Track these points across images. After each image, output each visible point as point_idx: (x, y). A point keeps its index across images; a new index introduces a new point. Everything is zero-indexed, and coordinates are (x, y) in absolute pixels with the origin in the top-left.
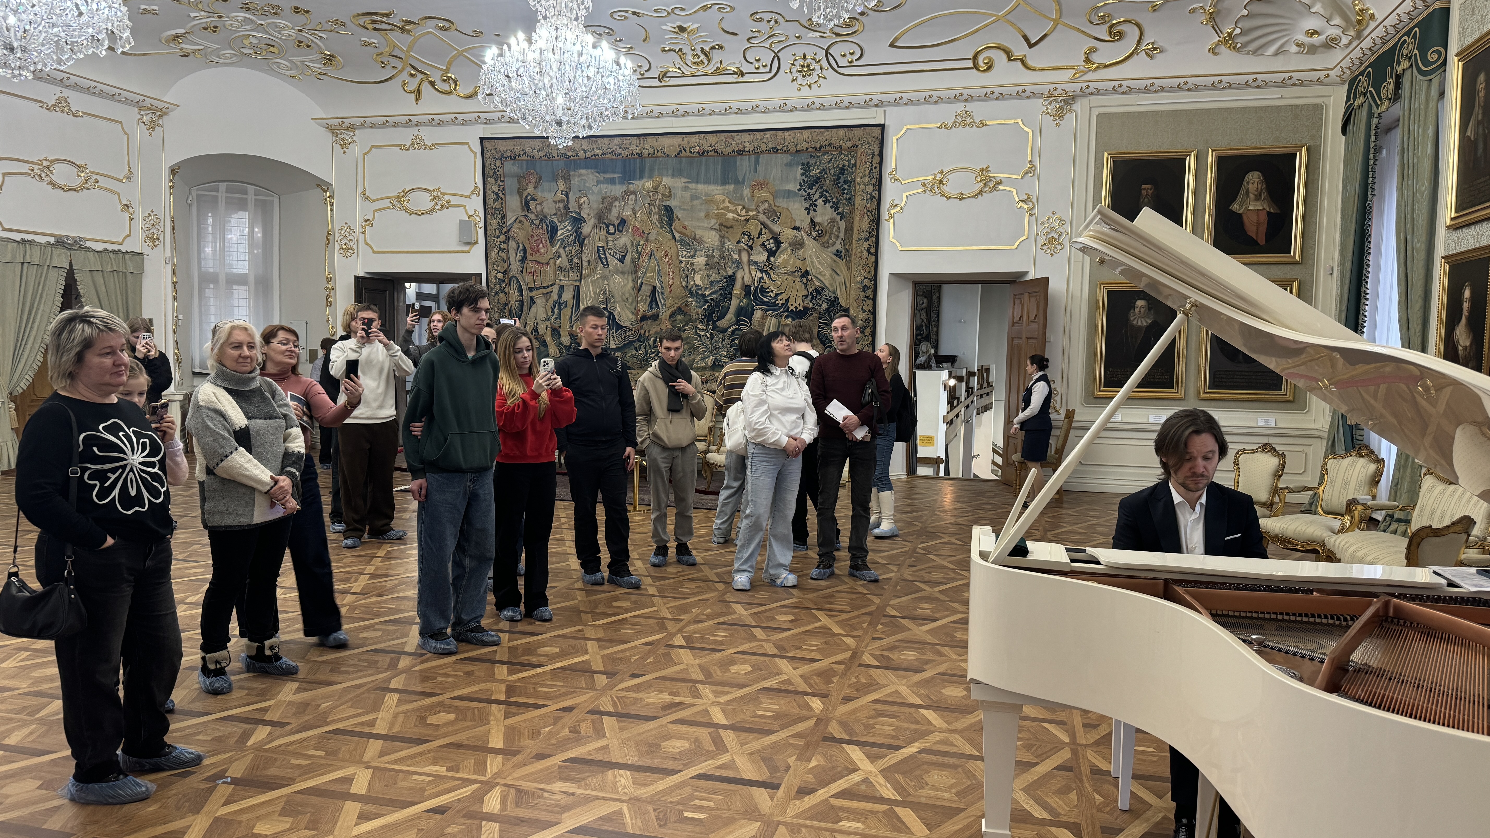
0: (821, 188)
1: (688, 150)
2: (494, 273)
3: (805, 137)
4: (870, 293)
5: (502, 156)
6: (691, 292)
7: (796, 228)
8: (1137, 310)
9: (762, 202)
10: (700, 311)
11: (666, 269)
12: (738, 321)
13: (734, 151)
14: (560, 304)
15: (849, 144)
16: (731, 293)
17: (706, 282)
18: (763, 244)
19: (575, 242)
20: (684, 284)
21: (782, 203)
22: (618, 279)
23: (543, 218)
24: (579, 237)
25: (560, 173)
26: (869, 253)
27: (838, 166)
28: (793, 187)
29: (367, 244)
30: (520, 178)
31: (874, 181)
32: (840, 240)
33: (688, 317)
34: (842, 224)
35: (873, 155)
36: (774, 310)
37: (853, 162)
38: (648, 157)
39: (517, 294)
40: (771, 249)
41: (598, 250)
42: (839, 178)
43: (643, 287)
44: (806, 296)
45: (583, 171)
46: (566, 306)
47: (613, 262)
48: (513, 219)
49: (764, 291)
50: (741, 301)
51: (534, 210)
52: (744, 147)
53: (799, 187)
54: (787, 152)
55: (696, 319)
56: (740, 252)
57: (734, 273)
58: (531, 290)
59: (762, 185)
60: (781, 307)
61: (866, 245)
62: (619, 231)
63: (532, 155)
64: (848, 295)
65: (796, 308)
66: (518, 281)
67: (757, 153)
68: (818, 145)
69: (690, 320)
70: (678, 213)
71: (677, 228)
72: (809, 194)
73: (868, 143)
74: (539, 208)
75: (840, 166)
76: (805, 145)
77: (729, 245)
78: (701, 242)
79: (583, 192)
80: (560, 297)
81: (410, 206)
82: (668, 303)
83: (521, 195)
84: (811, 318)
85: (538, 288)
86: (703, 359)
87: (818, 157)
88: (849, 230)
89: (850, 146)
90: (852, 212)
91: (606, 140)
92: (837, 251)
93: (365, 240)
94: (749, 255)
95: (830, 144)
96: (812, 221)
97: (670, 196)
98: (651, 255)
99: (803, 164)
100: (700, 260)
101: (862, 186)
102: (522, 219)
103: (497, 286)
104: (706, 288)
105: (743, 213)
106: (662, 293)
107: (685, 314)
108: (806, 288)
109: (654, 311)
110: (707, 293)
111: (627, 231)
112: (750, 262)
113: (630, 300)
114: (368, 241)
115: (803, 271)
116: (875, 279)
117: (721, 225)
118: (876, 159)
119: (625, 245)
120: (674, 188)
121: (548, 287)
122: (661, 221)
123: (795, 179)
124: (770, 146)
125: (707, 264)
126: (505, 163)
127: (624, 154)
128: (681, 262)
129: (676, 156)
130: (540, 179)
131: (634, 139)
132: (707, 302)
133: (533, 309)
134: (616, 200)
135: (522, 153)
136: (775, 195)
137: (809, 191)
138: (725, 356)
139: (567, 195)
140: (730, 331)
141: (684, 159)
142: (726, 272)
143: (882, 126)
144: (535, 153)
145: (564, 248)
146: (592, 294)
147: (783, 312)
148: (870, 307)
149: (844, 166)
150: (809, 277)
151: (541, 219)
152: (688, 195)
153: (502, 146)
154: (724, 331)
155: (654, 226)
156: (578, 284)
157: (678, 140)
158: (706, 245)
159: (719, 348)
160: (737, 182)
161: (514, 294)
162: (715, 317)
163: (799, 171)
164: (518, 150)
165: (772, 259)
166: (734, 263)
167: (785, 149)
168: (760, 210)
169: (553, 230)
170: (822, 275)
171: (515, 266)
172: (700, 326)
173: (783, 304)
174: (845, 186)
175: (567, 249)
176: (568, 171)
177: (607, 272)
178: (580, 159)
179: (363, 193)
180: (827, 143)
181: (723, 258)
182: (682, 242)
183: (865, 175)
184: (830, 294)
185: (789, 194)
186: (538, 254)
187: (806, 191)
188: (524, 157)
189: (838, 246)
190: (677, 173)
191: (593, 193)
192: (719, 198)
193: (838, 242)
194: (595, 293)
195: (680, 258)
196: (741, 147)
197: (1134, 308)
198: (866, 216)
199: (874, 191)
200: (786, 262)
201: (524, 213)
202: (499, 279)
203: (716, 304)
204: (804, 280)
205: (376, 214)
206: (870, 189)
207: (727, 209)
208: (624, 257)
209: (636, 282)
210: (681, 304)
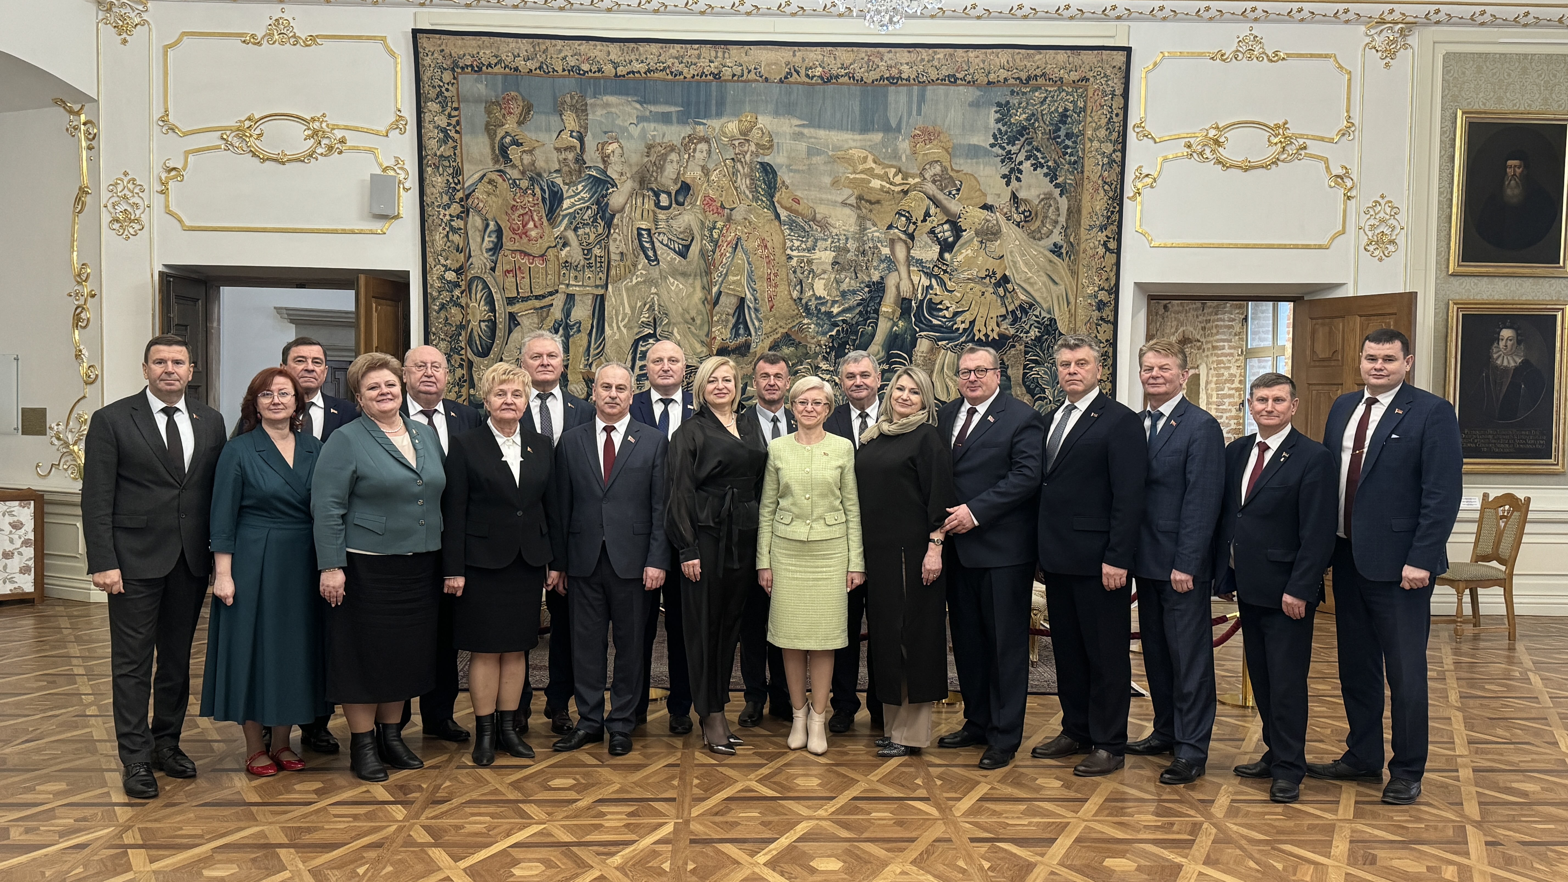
0: (1030, 144)
1: (803, 72)
2: (437, 271)
3: (1003, 60)
4: (1107, 313)
5: (455, 64)
7: (986, 207)
8: (1502, 344)
9: (931, 163)
10: (823, 340)
11: (763, 270)
12: (890, 356)
13: (882, 78)
14: (567, 327)
15: (1075, 76)
17: (834, 293)
18: (932, 232)
19: (595, 221)
20: (795, 294)
21: (964, 165)
22: (675, 285)
23: (535, 178)
24: (604, 212)
25: (568, 99)
26: (1107, 249)
27: (1056, 110)
28: (983, 140)
29: (170, 213)
30: (490, 105)
31: (1115, 135)
32: (1059, 227)
33: (801, 350)
34: (1063, 203)
35: (1113, 95)
37: (1081, 104)
38: (732, 81)
39: (484, 308)
40: (946, 240)
41: (640, 235)
42: (1059, 129)
43: (723, 299)
44: (1004, 317)
45: (612, 99)
46: (579, 331)
47: (667, 256)
48: (477, 176)
49: (933, 307)
50: (895, 324)
51: (517, 162)
52: (900, 72)
53: (992, 141)
54: (973, 83)
55: (816, 354)
56: (892, 243)
57: (882, 278)
58: (511, 301)
59: (929, 135)
61: (1102, 237)
62: (678, 203)
63: (513, 65)
64: (1073, 316)
66: (486, 286)
67: (922, 83)
68: (1024, 76)
69: (806, 355)
70: (784, 176)
71: (784, 202)
72: (1009, 152)
73: (1106, 76)
74: (527, 159)
75: (1060, 110)
76: (1003, 74)
77: (875, 232)
78: (824, 226)
79: (611, 134)
80: (568, 315)
81: (265, 146)
83: (491, 135)
85: (525, 299)
87: (1024, 93)
88: (1074, 212)
89: (1076, 78)
90: (1079, 184)
91: (654, 48)
92: (1055, 245)
93: (167, 206)
94: (909, 250)
95: (1044, 74)
96: (1014, 196)
97: (772, 146)
98: (737, 244)
99: (999, 104)
100: (824, 256)
101: (1096, 144)
102: (495, 176)
103: (445, 293)
104: (834, 302)
105: (898, 179)
106: (756, 310)
107: (797, 345)
108: (1004, 304)
109: (741, 340)
110: (836, 310)
111: (693, 204)
112: (909, 260)
113: (698, 322)
114: (173, 208)
115: (998, 276)
116: (1115, 291)
117: (860, 198)
118: (1118, 102)
119: (689, 230)
120: (777, 134)
121: (543, 297)
122: (754, 189)
123: (987, 128)
124: (945, 72)
125: (835, 263)
126: (460, 77)
127: (688, 73)
128: (790, 258)
129: (781, 81)
130: (528, 109)
131: (705, 50)
132: (835, 325)
133: (515, 335)
134: (673, 150)
135: (494, 61)
136: (952, 152)
137: (1008, 148)
139: (581, 140)
141: (795, 87)
142: (869, 276)
143: (1128, 50)
144: (520, 63)
145: (575, 230)
146: (628, 310)
147: (965, 342)
148: (1109, 335)
149: (1066, 110)
150: (1009, 286)
151: (531, 179)
152: (802, 146)
153: (455, 47)
155: (742, 197)
156: (601, 291)
157: (786, 54)
158: (835, 231)
160: (886, 128)
161: (478, 310)
163: (993, 116)
164: (486, 55)
165: (947, 256)
166: (882, 261)
167: (969, 78)
168: (927, 176)
169: (554, 199)
170: (1031, 284)
171: (480, 260)
172: (824, 366)
173: (965, 330)
174: (1067, 142)
175: (580, 232)
176: (583, 97)
177: (655, 273)
178: (606, 78)
179: (164, 119)
180: (1039, 72)
181: (864, 253)
182: (792, 224)
183: (1100, 126)
184: (1044, 314)
185: (974, 152)
186: (525, 240)
187: (1003, 148)
188: (496, 70)
189: (1057, 237)
190: (786, 109)
191: (631, 136)
192: (856, 153)
193: (1056, 231)
194: (633, 309)
195: (789, 252)
196: (894, 72)
197: (1498, 340)
198: (1101, 192)
199: (1114, 151)
200: (970, 262)
201: (497, 167)
202: (449, 282)
203: (851, 329)
204: (1001, 291)
205: (191, 158)
206: (1108, 148)
207: (870, 172)
208: (687, 247)
209: (710, 291)
210: (790, 329)
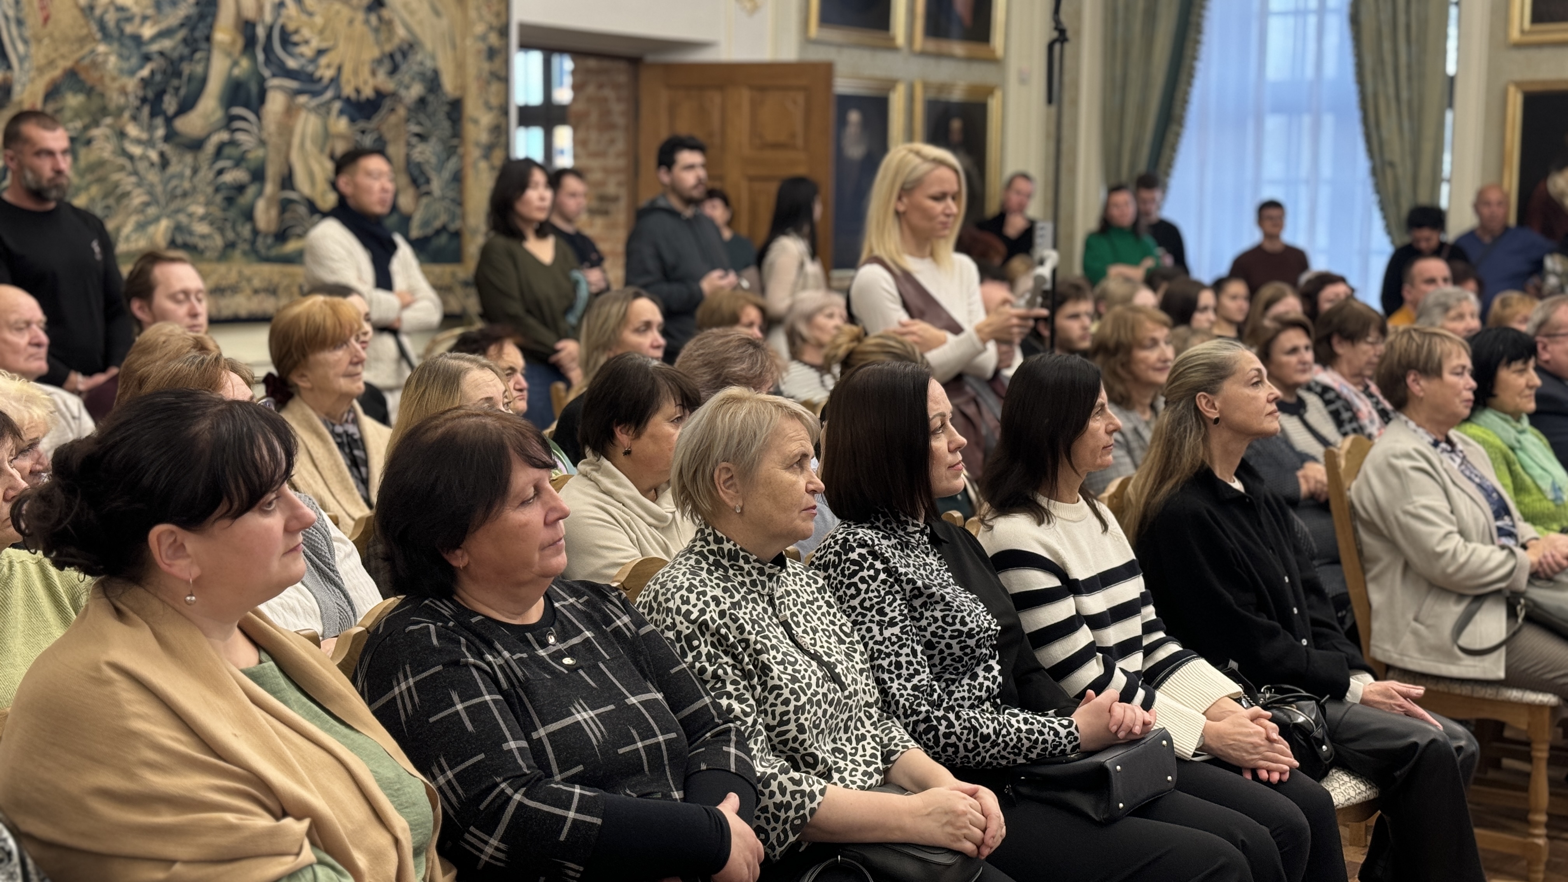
6: (102, 26)
10: (132, 84)
12: (232, 118)
16: (208, 39)
36: (315, 94)
44: (379, 62)
50: (235, 63)
55: (120, 111)
60: (326, 88)
65: (358, 91)
69: (104, 111)
82: (39, 54)
84: (393, 119)
86: (141, 227)
104: (145, 18)
107: (90, 92)
108: (378, 41)
110: (147, 31)
132: (147, 58)
138: (202, 219)
140: (210, 147)
147: (330, 99)
150: (384, 13)
154: (196, 145)
159: (185, 195)
162: (170, 104)
170: (411, 13)
172: (133, 130)
173: (330, 79)
184: (426, 61)
203: (171, 66)
210: (78, 62)
